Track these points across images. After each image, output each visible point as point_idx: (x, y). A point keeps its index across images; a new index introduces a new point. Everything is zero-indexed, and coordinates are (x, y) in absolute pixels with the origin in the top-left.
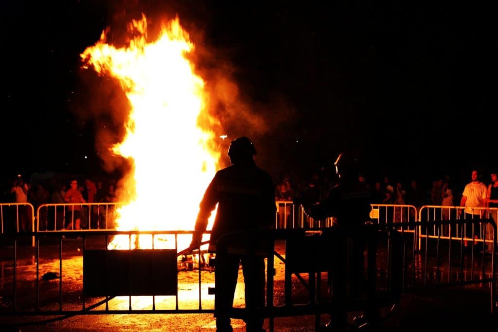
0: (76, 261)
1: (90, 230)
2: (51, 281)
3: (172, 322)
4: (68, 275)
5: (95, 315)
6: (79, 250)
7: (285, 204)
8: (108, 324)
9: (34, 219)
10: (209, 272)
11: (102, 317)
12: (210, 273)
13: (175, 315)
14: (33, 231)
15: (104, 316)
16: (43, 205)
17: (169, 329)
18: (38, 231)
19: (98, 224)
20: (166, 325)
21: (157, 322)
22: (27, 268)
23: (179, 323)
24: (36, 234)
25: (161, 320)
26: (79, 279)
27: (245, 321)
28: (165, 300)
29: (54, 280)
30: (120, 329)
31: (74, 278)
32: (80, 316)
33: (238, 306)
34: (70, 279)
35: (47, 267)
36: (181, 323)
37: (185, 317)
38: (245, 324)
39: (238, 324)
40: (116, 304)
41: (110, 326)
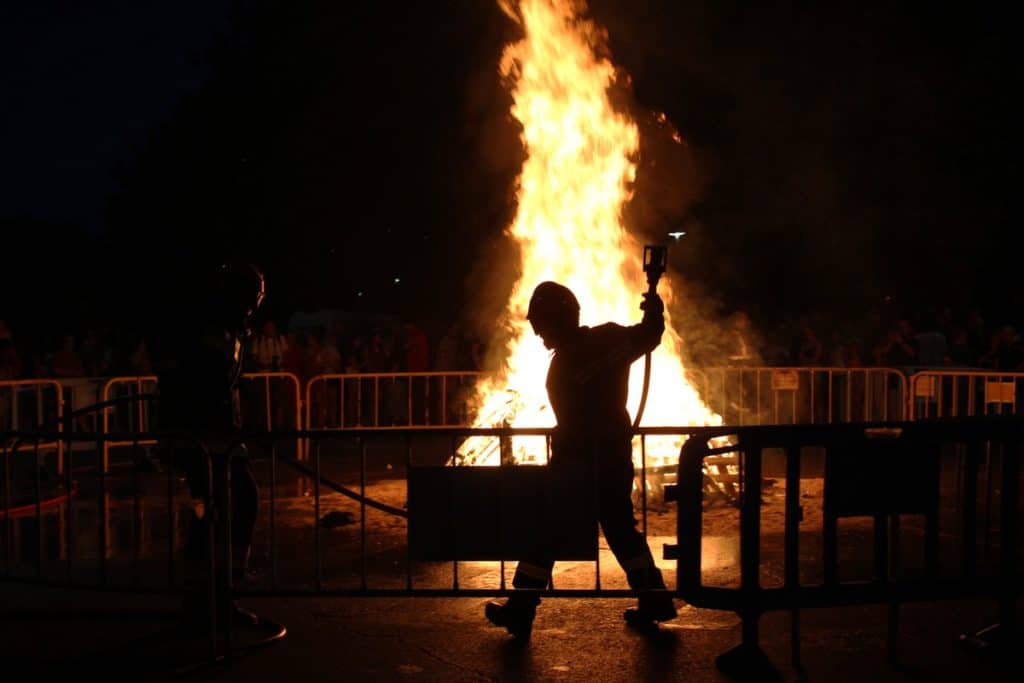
0: (385, 490)
1: (410, 427)
2: (338, 528)
3: (586, 615)
4: (373, 517)
5: (431, 599)
6: (390, 467)
7: (812, 372)
8: (455, 617)
9: (299, 404)
10: (656, 514)
11: (443, 603)
12: (660, 515)
13: (590, 601)
14: (299, 428)
15: (448, 600)
16: (317, 378)
17: (581, 628)
18: (308, 427)
19: (427, 415)
20: (574, 619)
21: (555, 614)
22: (290, 503)
23: (600, 617)
24: (303, 434)
25: (562, 610)
26: (393, 527)
27: (740, 614)
28: (568, 570)
29: (343, 528)
30: (481, 628)
31: (383, 524)
32: (401, 600)
33: (723, 584)
34: (376, 527)
35: (329, 500)
36: (604, 617)
37: (613, 606)
38: (738, 620)
39: (724, 620)
40: (471, 578)
41: (460, 621)
